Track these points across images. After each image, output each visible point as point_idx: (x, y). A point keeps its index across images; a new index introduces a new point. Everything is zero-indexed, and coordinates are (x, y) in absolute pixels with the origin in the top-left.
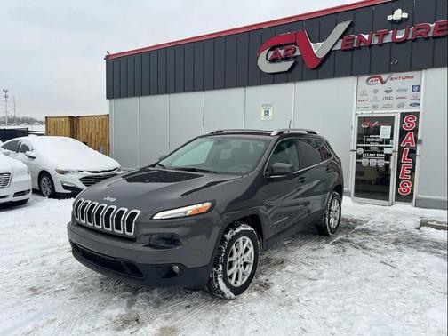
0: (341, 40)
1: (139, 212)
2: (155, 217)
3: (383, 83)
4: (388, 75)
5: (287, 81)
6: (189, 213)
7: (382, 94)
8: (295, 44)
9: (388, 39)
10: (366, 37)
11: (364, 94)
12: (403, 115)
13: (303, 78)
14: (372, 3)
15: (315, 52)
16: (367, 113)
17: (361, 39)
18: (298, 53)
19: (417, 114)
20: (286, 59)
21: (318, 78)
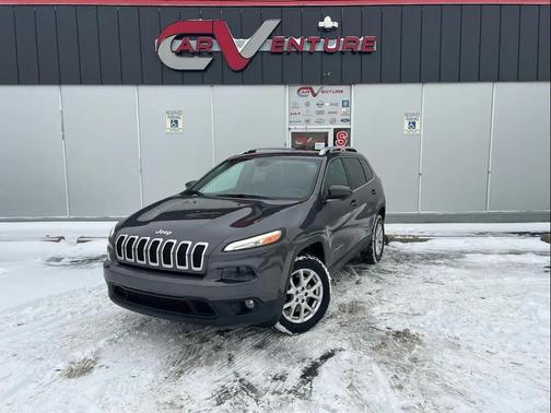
0: (270, 41)
1: (206, 244)
2: (226, 249)
3: (315, 95)
4: (319, 87)
5: (202, 82)
6: (261, 243)
7: (313, 108)
8: (212, 35)
9: (319, 48)
10: (298, 41)
11: (295, 106)
12: (336, 131)
13: (223, 82)
14: (301, 4)
15: (240, 50)
16: (300, 128)
17: (293, 44)
18: (216, 48)
19: (348, 130)
20: (199, 54)
21: (243, 82)
